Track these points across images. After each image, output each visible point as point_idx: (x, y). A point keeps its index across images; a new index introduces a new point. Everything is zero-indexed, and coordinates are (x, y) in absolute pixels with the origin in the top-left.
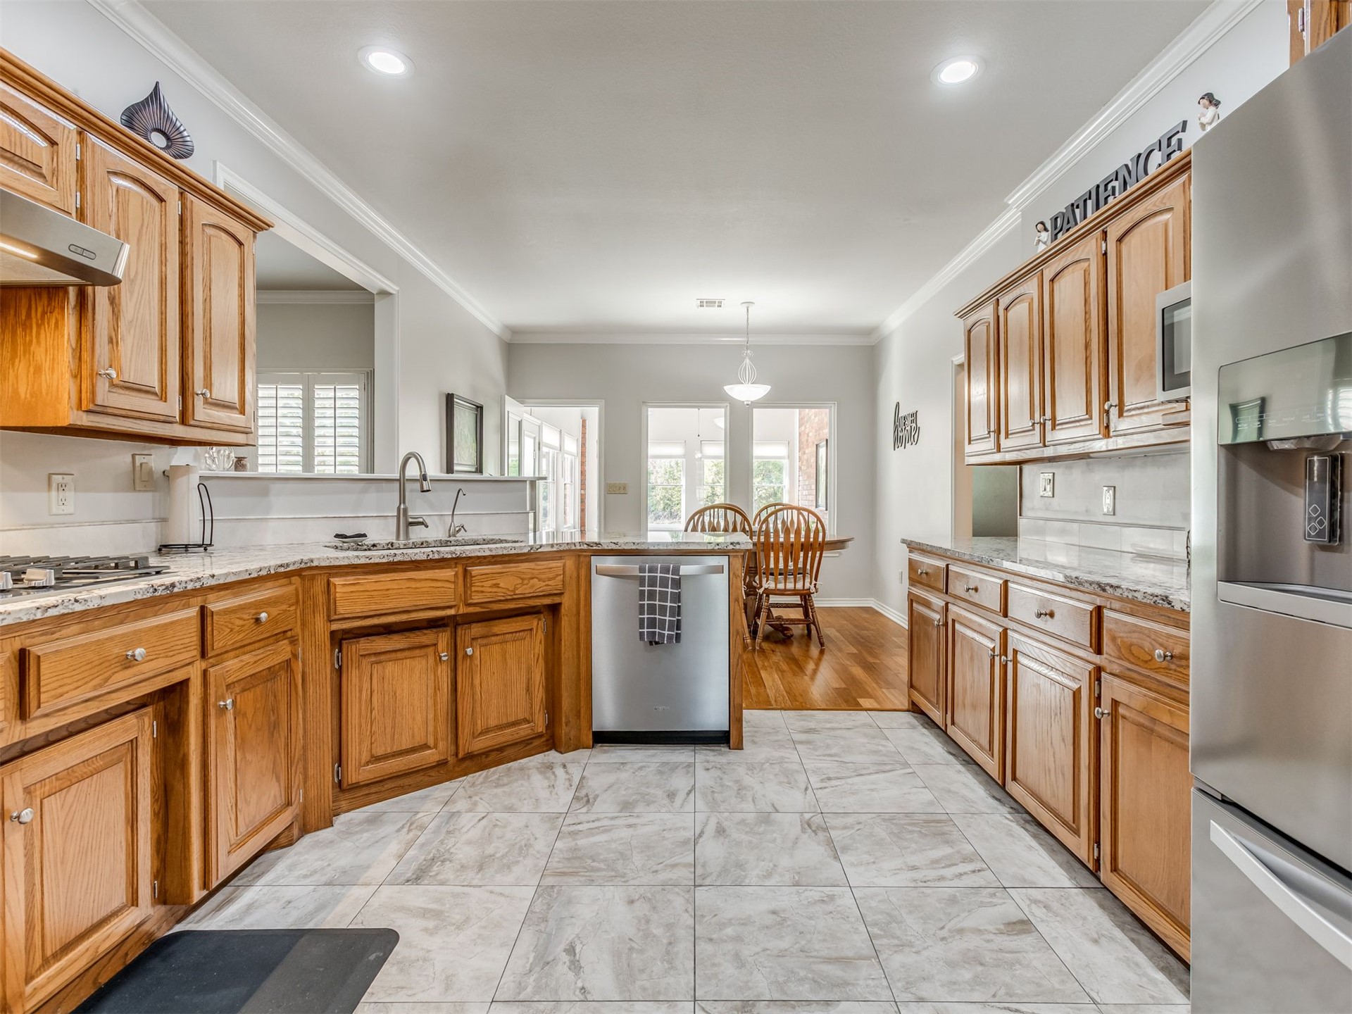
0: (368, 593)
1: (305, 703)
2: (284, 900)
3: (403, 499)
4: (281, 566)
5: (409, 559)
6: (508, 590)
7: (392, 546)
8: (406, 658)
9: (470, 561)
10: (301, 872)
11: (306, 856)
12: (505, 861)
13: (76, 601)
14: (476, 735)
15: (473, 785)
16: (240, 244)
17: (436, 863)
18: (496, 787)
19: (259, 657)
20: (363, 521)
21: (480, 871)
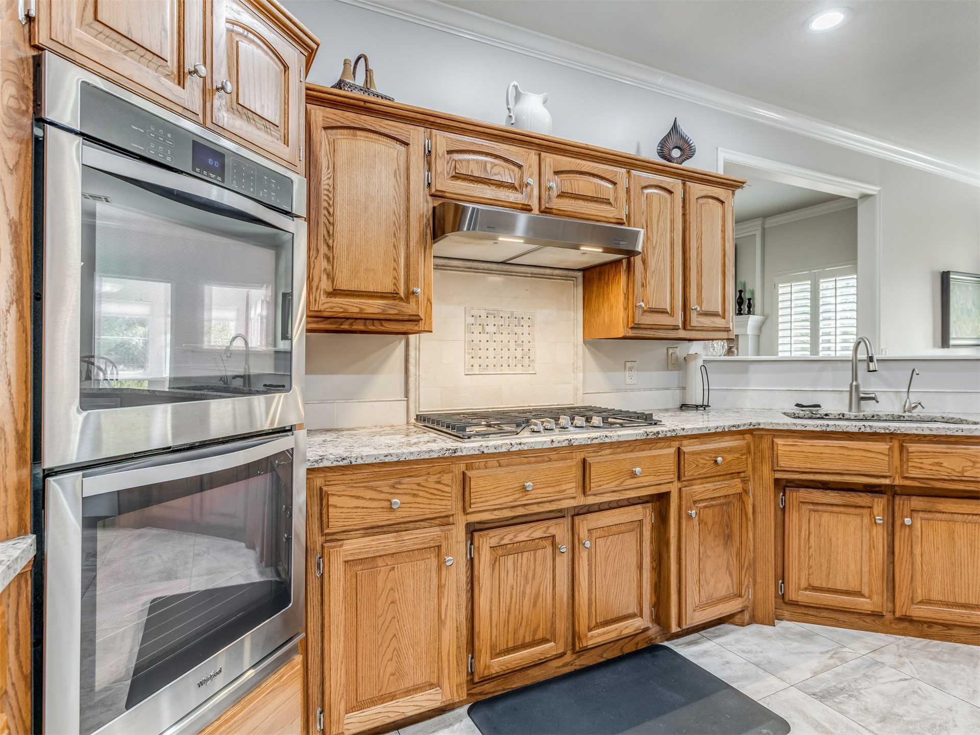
0: (804, 454)
1: (755, 528)
2: (726, 659)
3: (855, 377)
4: (734, 426)
5: (841, 430)
6: (955, 471)
7: (843, 416)
8: (841, 513)
9: (908, 438)
10: (742, 647)
11: (750, 639)
12: (910, 727)
13: (606, 436)
14: (916, 602)
15: (908, 647)
16: (722, 202)
17: (844, 694)
18: (932, 659)
19: (717, 487)
20: (819, 394)
21: (881, 722)
